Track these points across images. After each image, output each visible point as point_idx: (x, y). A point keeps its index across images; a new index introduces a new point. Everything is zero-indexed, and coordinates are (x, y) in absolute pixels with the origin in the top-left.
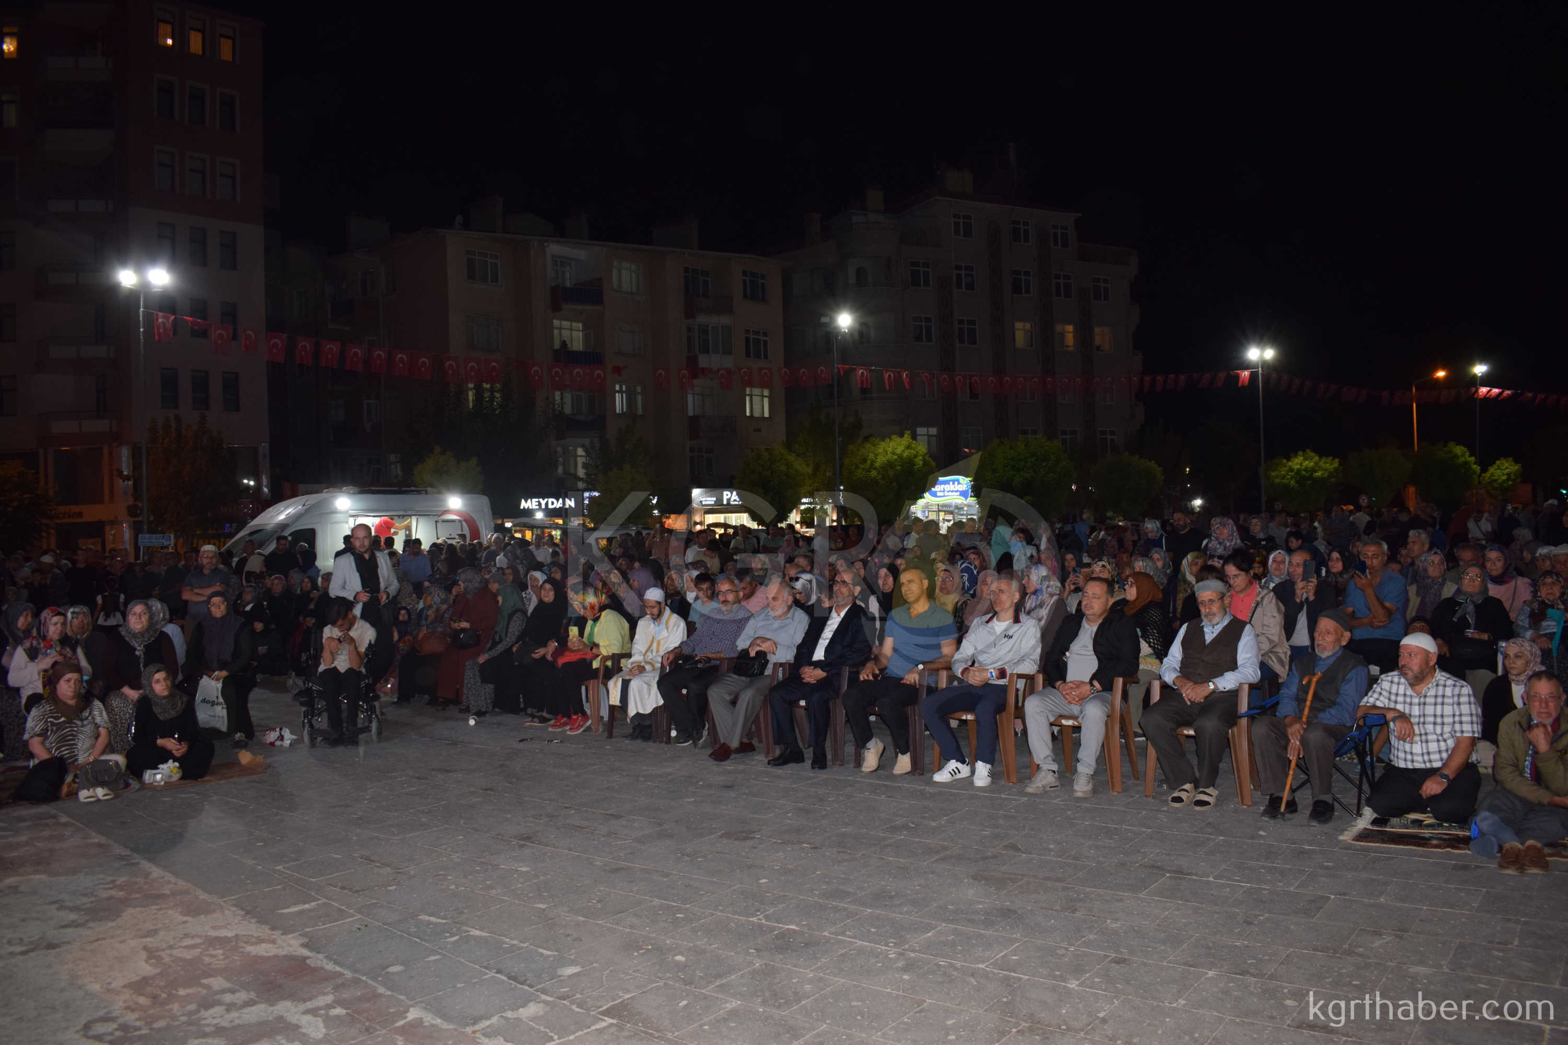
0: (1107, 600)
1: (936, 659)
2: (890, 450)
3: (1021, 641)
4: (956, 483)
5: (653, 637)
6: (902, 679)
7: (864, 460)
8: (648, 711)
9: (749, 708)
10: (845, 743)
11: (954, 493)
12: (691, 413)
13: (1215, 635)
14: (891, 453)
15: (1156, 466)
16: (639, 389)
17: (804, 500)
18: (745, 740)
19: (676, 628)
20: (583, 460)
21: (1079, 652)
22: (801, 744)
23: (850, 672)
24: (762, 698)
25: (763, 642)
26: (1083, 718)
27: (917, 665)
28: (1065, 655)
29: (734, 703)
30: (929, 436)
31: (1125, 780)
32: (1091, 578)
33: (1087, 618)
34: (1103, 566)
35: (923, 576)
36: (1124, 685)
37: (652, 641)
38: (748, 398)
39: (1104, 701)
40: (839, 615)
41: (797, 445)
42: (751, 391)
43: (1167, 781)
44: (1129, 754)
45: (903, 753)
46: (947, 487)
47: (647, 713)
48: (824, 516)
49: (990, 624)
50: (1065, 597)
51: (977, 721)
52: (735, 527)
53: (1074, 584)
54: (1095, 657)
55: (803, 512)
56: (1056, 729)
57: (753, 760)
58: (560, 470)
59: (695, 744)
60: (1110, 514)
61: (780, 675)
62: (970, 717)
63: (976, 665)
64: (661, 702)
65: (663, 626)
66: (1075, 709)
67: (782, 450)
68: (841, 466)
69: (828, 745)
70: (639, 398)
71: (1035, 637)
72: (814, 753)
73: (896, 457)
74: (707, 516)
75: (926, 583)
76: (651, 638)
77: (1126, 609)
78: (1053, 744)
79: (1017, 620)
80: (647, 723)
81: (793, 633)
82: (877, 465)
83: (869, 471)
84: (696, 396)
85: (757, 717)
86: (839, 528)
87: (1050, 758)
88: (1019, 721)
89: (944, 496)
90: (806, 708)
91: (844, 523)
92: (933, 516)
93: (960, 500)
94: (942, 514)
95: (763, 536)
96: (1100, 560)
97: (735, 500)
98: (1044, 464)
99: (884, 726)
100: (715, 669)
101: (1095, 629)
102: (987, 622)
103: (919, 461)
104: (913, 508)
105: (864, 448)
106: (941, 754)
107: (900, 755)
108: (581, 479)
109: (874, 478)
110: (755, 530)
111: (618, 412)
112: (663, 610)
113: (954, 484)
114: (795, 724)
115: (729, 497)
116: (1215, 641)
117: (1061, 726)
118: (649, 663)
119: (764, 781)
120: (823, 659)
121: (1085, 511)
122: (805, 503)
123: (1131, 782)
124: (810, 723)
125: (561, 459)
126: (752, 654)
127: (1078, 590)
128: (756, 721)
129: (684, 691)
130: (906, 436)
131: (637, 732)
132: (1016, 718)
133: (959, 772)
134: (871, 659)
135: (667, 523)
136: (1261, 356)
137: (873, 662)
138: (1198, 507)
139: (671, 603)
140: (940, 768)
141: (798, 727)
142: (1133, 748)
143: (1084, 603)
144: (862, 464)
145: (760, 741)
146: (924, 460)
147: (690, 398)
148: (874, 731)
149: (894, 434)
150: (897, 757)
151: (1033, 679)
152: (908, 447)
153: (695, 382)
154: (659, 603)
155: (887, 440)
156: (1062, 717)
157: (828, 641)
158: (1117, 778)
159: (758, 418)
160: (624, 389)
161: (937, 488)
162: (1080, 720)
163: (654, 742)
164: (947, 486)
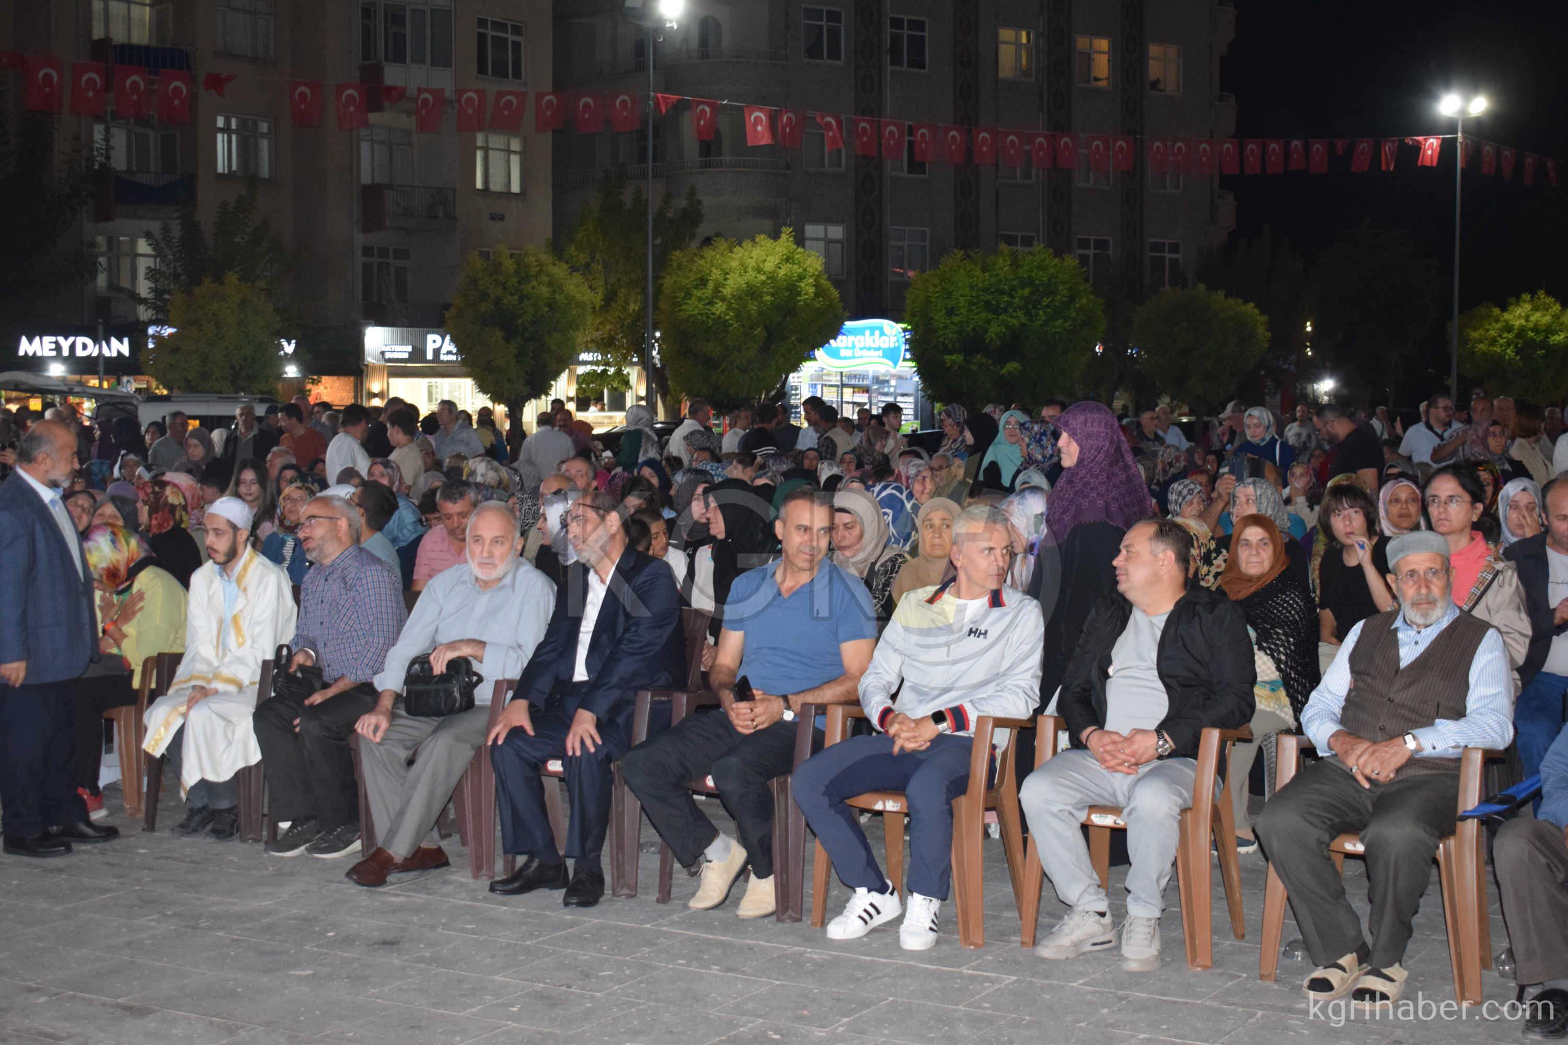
2: (752, 263)
3: (1004, 643)
4: (877, 333)
7: (703, 282)
8: (227, 775)
10: (640, 847)
11: (872, 353)
12: (366, 179)
13: (1421, 648)
14: (754, 269)
15: (1257, 311)
16: (264, 127)
17: (584, 356)
18: (427, 842)
20: (150, 262)
23: (653, 704)
26: (1133, 810)
29: (409, 762)
30: (828, 242)
31: (1216, 939)
36: (1222, 744)
38: (479, 155)
41: (572, 248)
42: (487, 141)
43: (1307, 946)
44: (1226, 881)
45: (761, 875)
46: (859, 340)
47: (224, 779)
48: (622, 388)
49: (937, 605)
51: (908, 813)
55: (582, 380)
57: (445, 882)
58: (102, 280)
62: (891, 806)
64: (258, 755)
66: (1119, 791)
67: (543, 257)
68: (658, 291)
69: (605, 855)
70: (264, 144)
73: (763, 278)
74: (393, 381)
79: (996, 602)
80: (224, 804)
82: (727, 291)
83: (711, 303)
84: (376, 145)
87: (1092, 890)
89: (854, 357)
90: (563, 778)
92: (830, 396)
93: (883, 367)
94: (848, 392)
97: (449, 353)
98: (1045, 301)
102: (931, 601)
103: (808, 288)
104: (793, 379)
105: (702, 257)
107: (753, 877)
108: (144, 301)
109: (720, 317)
111: (220, 169)
113: (872, 334)
115: (437, 345)
116: (1421, 663)
119: (466, 931)
122: (585, 363)
123: (1229, 943)
125: (103, 260)
130: (784, 237)
132: (988, 809)
133: (878, 912)
135: (314, 392)
136: (1463, 112)
138: (1326, 393)
140: (840, 908)
142: (1235, 871)
144: (697, 287)
145: (463, 844)
146: (817, 285)
147: (365, 148)
149: (760, 233)
151: (1030, 726)
152: (788, 259)
153: (373, 117)
154: (235, 528)
155: (747, 244)
156: (1091, 807)
158: (1203, 937)
159: (499, 195)
160: (234, 126)
161: (841, 342)
162: (1126, 815)
164: (859, 337)
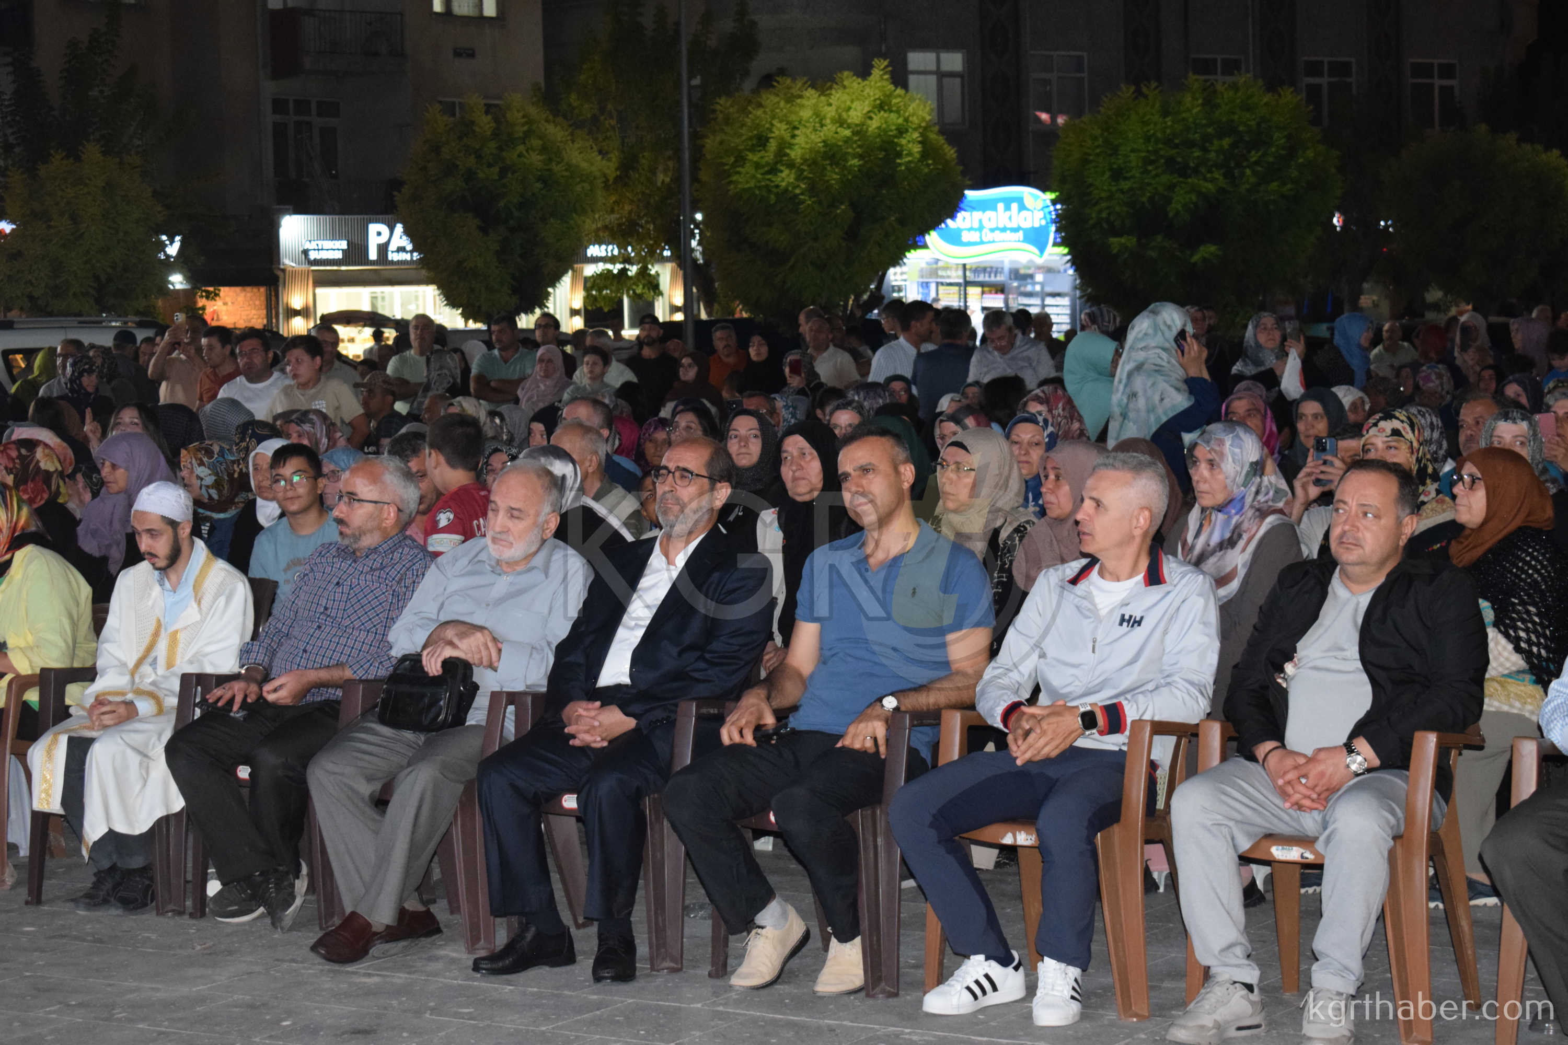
0: (1399, 524)
1: (933, 682)
2: (830, 112)
3: (1165, 632)
4: (1015, 206)
5: (159, 621)
6: (839, 737)
7: (762, 141)
8: (141, 825)
9: (423, 819)
10: (686, 909)
11: (1008, 235)
12: (275, 2)
14: (834, 121)
17: (594, 251)
18: (413, 905)
19: (222, 600)
21: (1319, 663)
22: (566, 917)
23: (699, 718)
24: (461, 788)
25: (462, 636)
26: (1328, 840)
27: (880, 700)
28: (1282, 670)
29: (381, 802)
30: (942, 75)
32: (1359, 463)
33: (1345, 575)
34: (1396, 433)
35: (901, 454)
36: (1443, 754)
37: (156, 634)
39: (1385, 796)
40: (670, 562)
41: (573, 96)
44: (1456, 942)
45: (845, 938)
46: (988, 218)
47: (137, 832)
48: (649, 294)
49: (1082, 586)
50: (1294, 517)
51: (1041, 848)
52: (400, 325)
53: (1318, 482)
54: (1365, 678)
55: (591, 284)
56: (1260, 873)
57: (432, 958)
59: (274, 914)
60: (1434, 295)
61: (510, 726)
62: (1024, 838)
63: (1043, 699)
64: (178, 803)
65: (186, 590)
66: (1309, 822)
67: (533, 111)
68: (697, 155)
69: (639, 916)
71: (1205, 624)
72: (602, 938)
73: (848, 133)
74: (320, 292)
75: (908, 473)
76: (154, 623)
77: (1454, 548)
78: (1246, 913)
79: (1154, 577)
80: (137, 862)
81: (546, 611)
82: (795, 153)
83: (773, 170)
85: (446, 838)
86: (690, 331)
87: (1238, 951)
88: (1156, 852)
89: (982, 242)
90: (580, 817)
91: (704, 316)
92: (948, 299)
93: (1025, 255)
94: (974, 291)
95: (476, 352)
96: (1388, 416)
97: (401, 249)
98: (1254, 156)
99: (794, 865)
100: (330, 709)
101: (1365, 600)
102: (1074, 581)
103: (911, 146)
104: (894, 275)
105: (760, 105)
106: (945, 939)
107: (834, 941)
109: (786, 191)
110: (456, 332)
112: (185, 546)
113: (1008, 208)
114: (550, 861)
115: (383, 239)
117: (1267, 862)
118: (152, 695)
119: (460, 1014)
120: (626, 680)
121: (1366, 286)
122: (595, 260)
124: (590, 855)
126: (433, 666)
127: (1327, 498)
128: (444, 848)
129: (244, 772)
130: (876, 73)
131: (108, 885)
132: (1148, 841)
133: (994, 987)
134: (758, 682)
135: (209, 310)
137: (761, 692)
139: (210, 532)
140: (941, 976)
141: (561, 871)
142: (1464, 924)
143: (1335, 533)
144: (752, 149)
145: (454, 909)
146: (925, 142)
148: (772, 879)
149: (844, 68)
150: (826, 948)
151: (1196, 735)
152: (883, 105)
154: (173, 524)
155: (825, 85)
156: (1271, 837)
157: (641, 633)
159: (467, 20)
161: (962, 221)
162: (1319, 846)
163: (160, 912)
164: (989, 213)
